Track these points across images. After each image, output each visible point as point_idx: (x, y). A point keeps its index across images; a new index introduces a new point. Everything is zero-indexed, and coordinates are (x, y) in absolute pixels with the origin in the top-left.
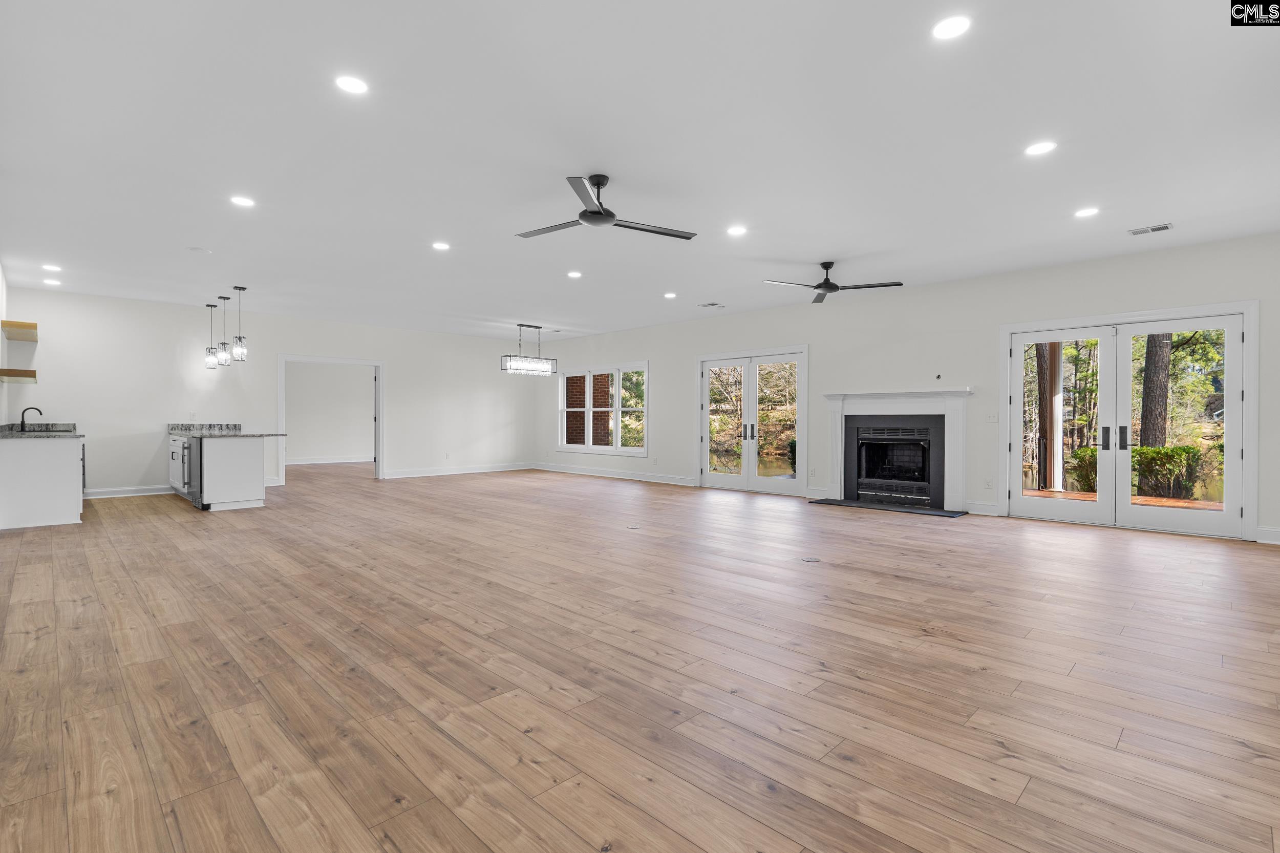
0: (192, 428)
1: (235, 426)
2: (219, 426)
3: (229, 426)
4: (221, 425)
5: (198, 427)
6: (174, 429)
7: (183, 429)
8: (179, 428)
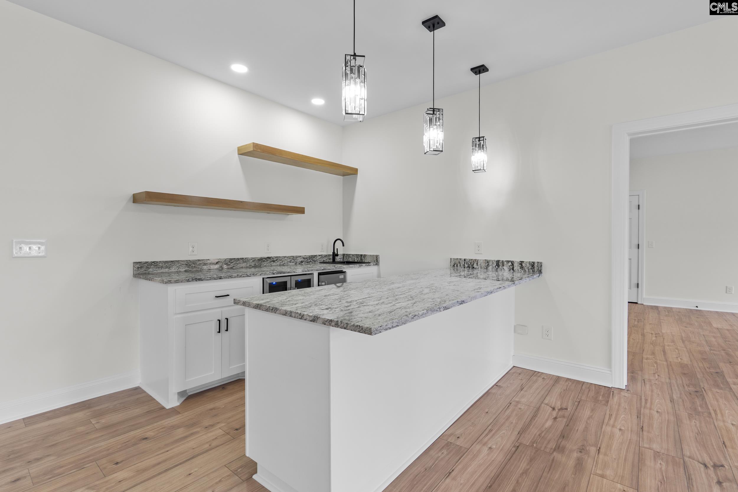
0: (475, 266)
1: (533, 265)
2: (510, 264)
3: (524, 265)
4: (512, 263)
5: (483, 265)
6: (455, 265)
7: (466, 266)
8: (462, 265)
